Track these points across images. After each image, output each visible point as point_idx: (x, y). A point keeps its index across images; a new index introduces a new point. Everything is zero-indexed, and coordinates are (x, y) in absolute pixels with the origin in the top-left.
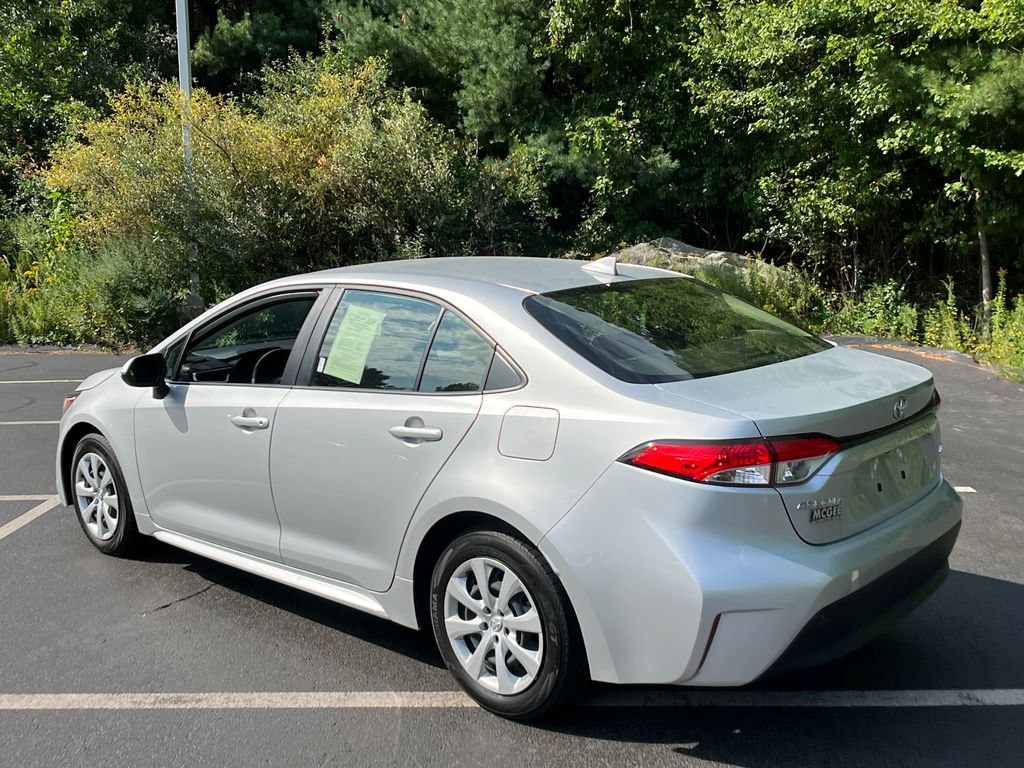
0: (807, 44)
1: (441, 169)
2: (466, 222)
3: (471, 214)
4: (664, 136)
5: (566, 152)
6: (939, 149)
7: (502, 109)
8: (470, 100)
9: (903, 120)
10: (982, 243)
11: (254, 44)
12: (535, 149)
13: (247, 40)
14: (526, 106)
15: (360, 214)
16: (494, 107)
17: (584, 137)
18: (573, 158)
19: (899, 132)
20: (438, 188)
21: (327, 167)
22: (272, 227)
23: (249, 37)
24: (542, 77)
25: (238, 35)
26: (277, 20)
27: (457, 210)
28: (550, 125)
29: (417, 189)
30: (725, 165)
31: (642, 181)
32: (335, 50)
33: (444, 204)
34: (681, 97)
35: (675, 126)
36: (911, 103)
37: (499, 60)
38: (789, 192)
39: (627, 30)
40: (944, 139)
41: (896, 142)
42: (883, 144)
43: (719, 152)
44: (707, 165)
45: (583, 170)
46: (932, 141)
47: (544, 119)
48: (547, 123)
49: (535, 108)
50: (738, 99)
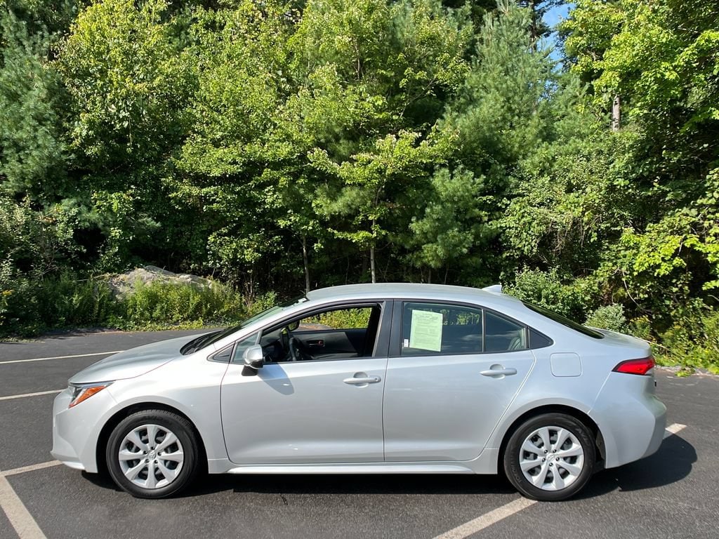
0: (236, 169)
6: (311, 228)
7: (35, 179)
8: (9, 171)
9: (294, 212)
10: (307, 272)
12: (67, 208)
14: (53, 180)
16: (29, 177)
17: (105, 204)
18: (94, 216)
19: (292, 218)
20: (14, 228)
30: (177, 226)
31: (138, 232)
36: (300, 205)
37: (40, 150)
38: (221, 244)
39: (128, 144)
40: (314, 224)
41: (289, 223)
42: (282, 223)
43: (175, 219)
44: (167, 226)
45: (101, 224)
46: (307, 224)
47: (66, 189)
48: (69, 193)
49: (59, 182)
50: (195, 191)
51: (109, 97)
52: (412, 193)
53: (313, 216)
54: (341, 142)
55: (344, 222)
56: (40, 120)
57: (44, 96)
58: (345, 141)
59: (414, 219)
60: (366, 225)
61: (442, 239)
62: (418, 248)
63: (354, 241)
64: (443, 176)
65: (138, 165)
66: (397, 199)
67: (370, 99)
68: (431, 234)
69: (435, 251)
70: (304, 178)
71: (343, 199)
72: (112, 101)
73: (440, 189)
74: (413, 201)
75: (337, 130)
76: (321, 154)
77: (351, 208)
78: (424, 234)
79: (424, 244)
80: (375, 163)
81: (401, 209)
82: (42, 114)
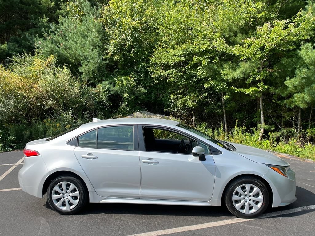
0: (183, 59)
1: (77, 90)
2: (84, 106)
3: (86, 103)
4: (141, 82)
5: (114, 86)
6: (222, 87)
7: (93, 73)
8: (83, 70)
9: (212, 79)
11: (8, 52)
12: (105, 85)
13: (6, 50)
14: (101, 73)
15: (49, 104)
16: (91, 72)
17: (120, 82)
18: (116, 88)
19: (211, 83)
20: (75, 95)
21: (37, 88)
22: (16, 107)
23: (7, 49)
24: (106, 65)
25: (3, 48)
26: (17, 45)
27: (81, 103)
28: (108, 78)
29: (69, 96)
30: (157, 91)
31: (137, 95)
32: (38, 53)
33: (77, 101)
34: (146, 72)
35: (144, 80)
36: (215, 75)
37: (93, 59)
38: (177, 99)
39: (131, 52)
40: (223, 85)
41: (210, 85)
42: (206, 86)
43: (156, 87)
44: (153, 91)
45: (120, 92)
46: (219, 85)
47: (106, 76)
48: (107, 78)
49: (103, 73)
50: (163, 73)
51: (122, 31)
52: (284, 61)
53: (223, 80)
54: (238, 35)
55: (241, 82)
56: (95, 46)
57: (97, 35)
58: (240, 35)
59: (288, 78)
60: (254, 83)
61: (308, 90)
62: (290, 96)
63: (247, 93)
64: (307, 48)
65: (138, 63)
66: (275, 66)
67: (254, 5)
68: (300, 87)
69: (303, 98)
70: (217, 59)
71: (240, 69)
72: (124, 32)
73: (305, 57)
74: (286, 66)
75: (235, 29)
76: (221, 42)
77: (245, 74)
78: (295, 87)
79: (295, 93)
80: (257, 43)
81: (278, 72)
82: (96, 43)
